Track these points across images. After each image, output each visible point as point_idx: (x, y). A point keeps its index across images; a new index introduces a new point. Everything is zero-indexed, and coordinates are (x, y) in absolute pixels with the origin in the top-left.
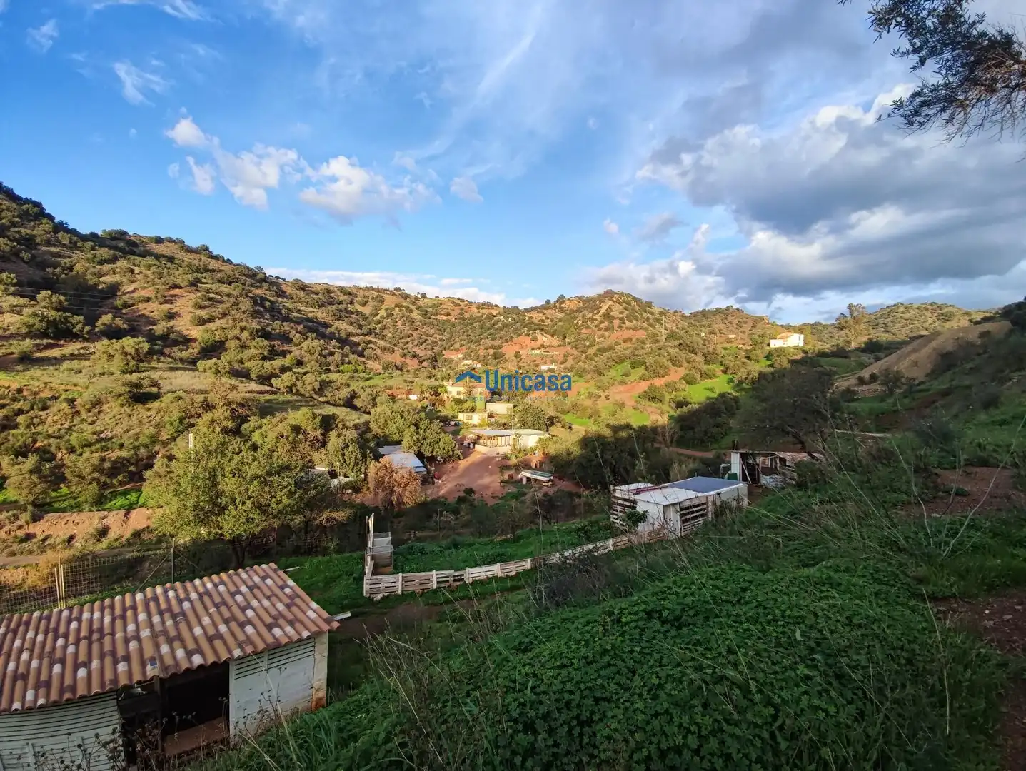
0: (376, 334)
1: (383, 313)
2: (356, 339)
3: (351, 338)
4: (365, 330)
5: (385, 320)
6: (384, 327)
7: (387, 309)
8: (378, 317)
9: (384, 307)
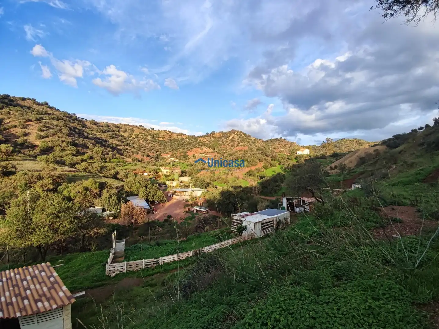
0: (130, 145)
1: (133, 136)
2: (121, 148)
3: (118, 147)
4: (125, 144)
5: (135, 140)
6: (134, 143)
7: (135, 135)
8: (131, 138)
9: (134, 134)
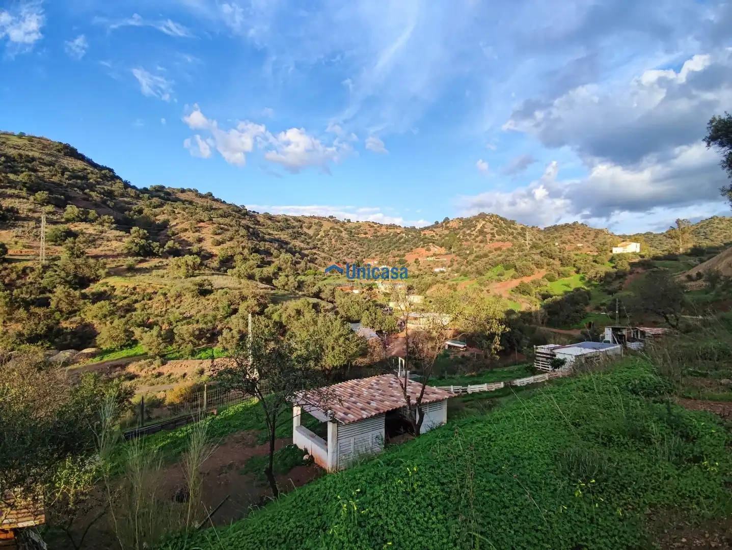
0: (319, 248)
1: (322, 233)
2: (306, 252)
3: (303, 252)
4: (311, 245)
5: (324, 239)
6: (323, 244)
7: (324, 231)
8: (319, 236)
9: (323, 229)
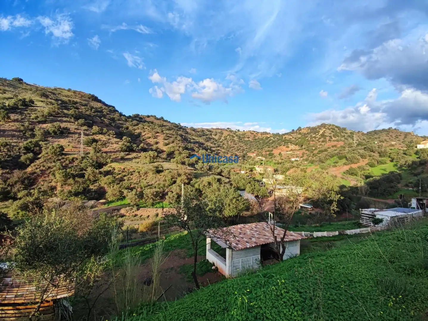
0: (221, 147)
1: (223, 138)
2: (214, 149)
3: (212, 149)
4: (217, 145)
5: (224, 141)
6: (224, 144)
7: (224, 137)
8: (221, 140)
9: (223, 136)
